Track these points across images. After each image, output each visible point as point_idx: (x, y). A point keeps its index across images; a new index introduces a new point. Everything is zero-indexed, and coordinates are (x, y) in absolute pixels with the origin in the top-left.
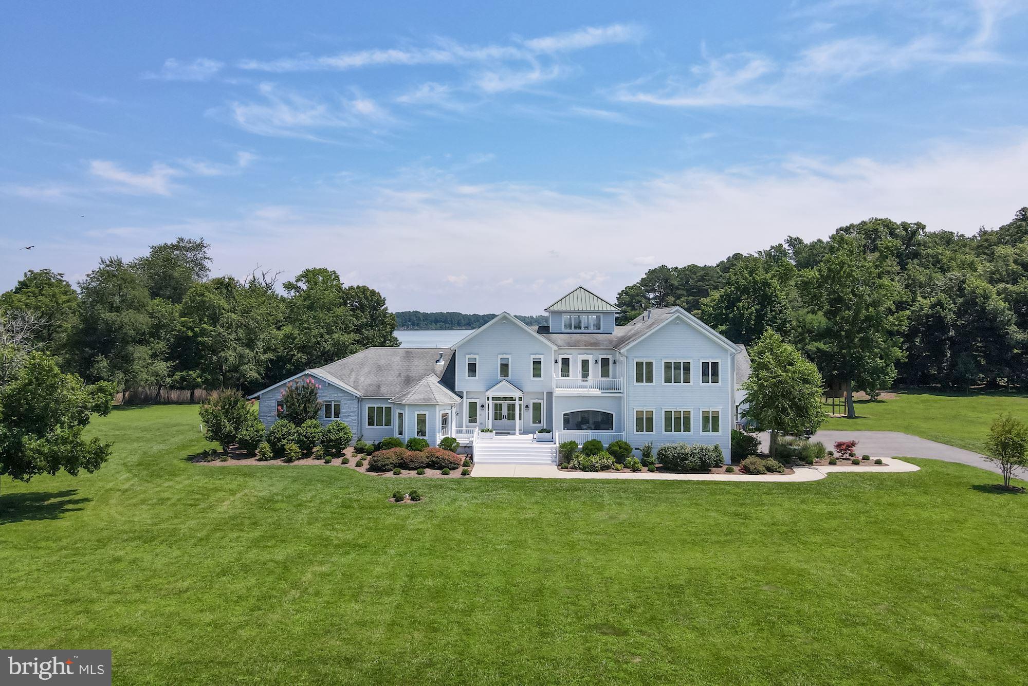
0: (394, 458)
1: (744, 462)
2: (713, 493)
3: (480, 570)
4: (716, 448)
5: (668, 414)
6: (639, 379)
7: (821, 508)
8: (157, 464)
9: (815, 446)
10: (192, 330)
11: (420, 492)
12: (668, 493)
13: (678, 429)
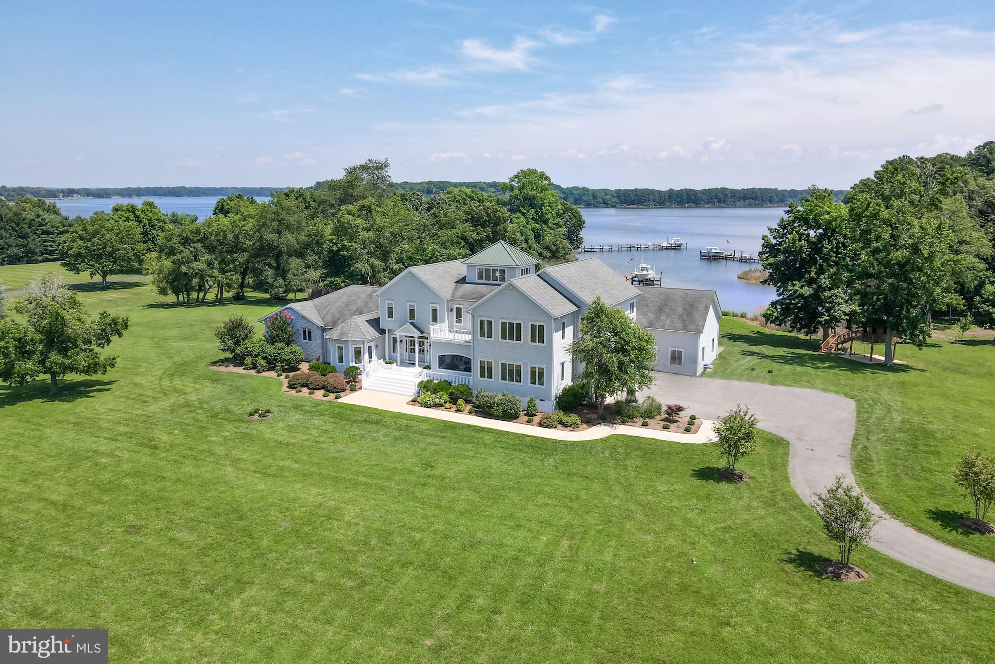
0: (303, 380)
4: (532, 400)
5: (504, 365)
6: (482, 334)
13: (511, 379)
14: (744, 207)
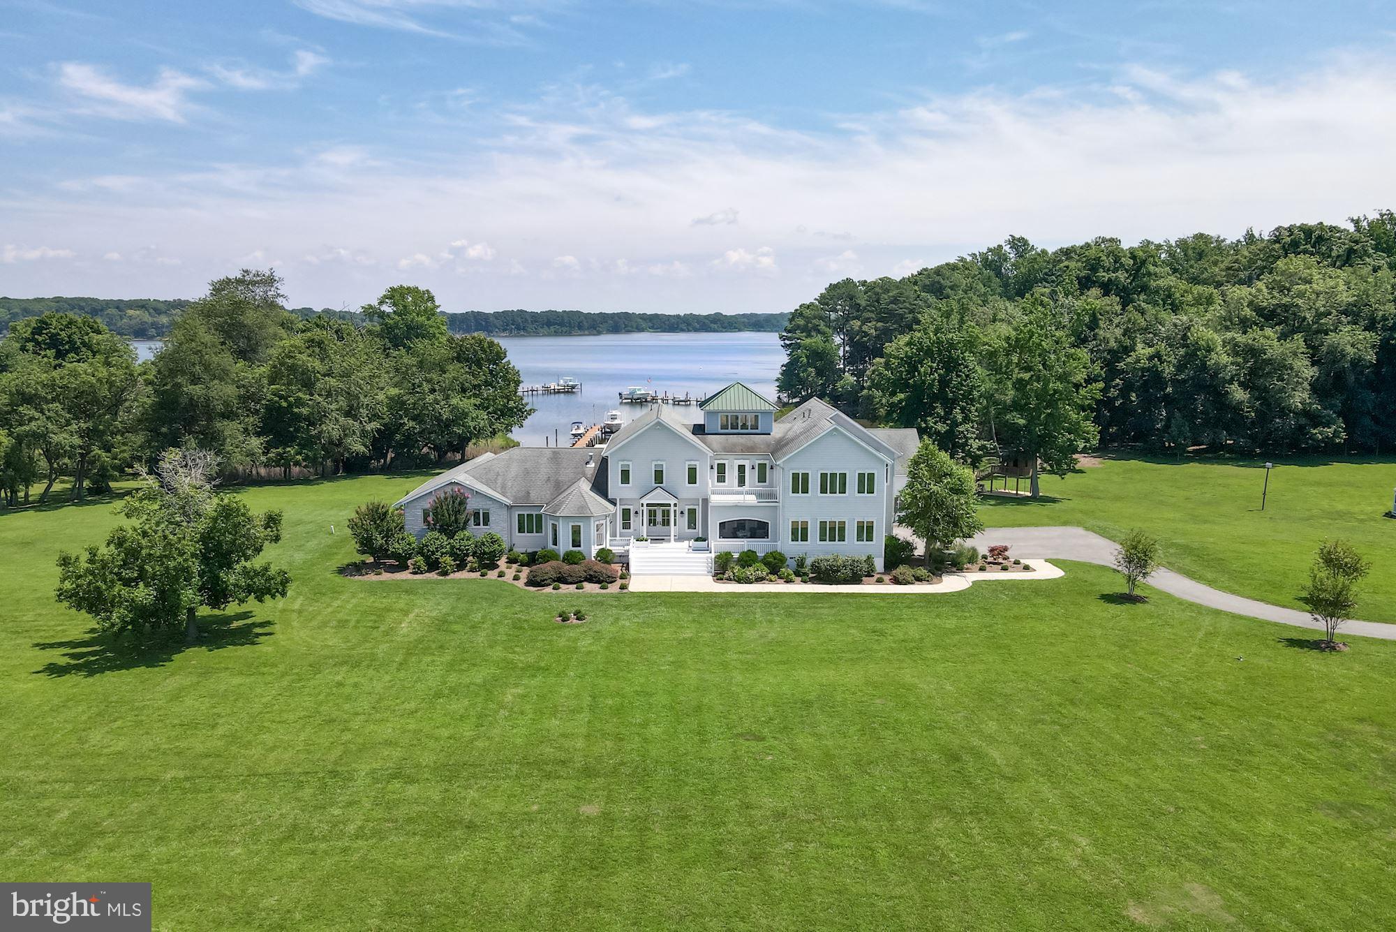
0: (552, 573)
1: (894, 572)
2: (859, 608)
3: (649, 690)
4: (869, 558)
5: (823, 524)
6: (795, 490)
7: (951, 623)
8: (313, 580)
9: (969, 551)
10: (286, 400)
11: (583, 609)
12: (817, 608)
13: (832, 539)
14: (549, 335)
